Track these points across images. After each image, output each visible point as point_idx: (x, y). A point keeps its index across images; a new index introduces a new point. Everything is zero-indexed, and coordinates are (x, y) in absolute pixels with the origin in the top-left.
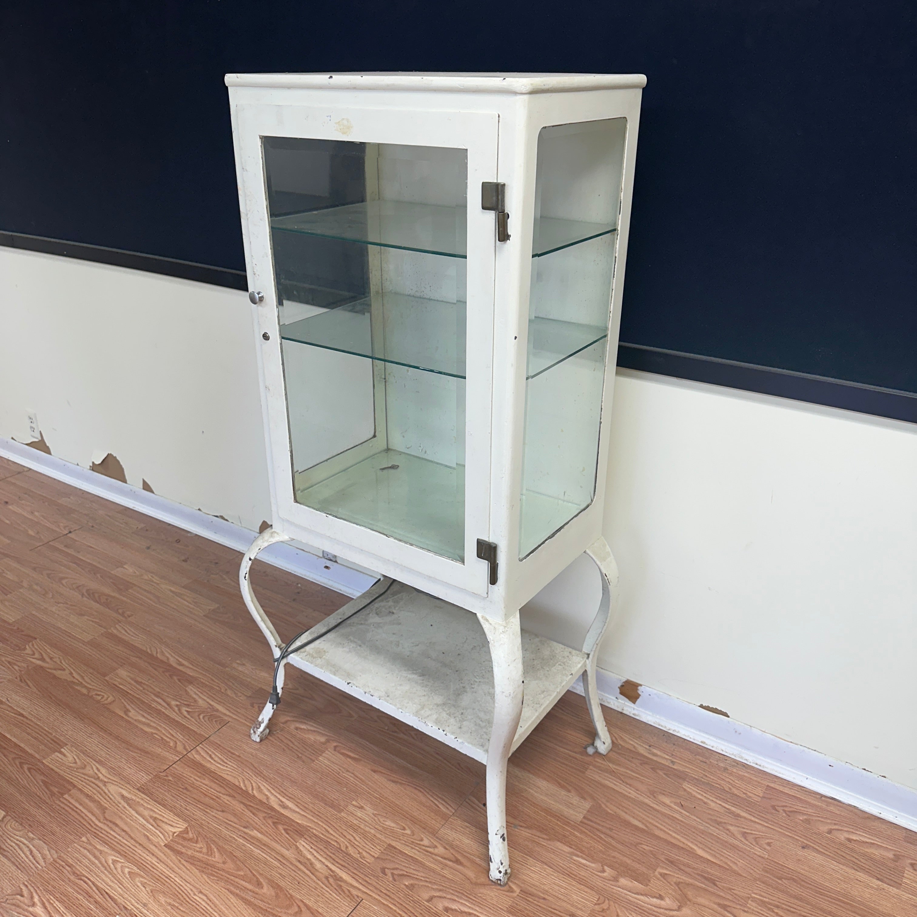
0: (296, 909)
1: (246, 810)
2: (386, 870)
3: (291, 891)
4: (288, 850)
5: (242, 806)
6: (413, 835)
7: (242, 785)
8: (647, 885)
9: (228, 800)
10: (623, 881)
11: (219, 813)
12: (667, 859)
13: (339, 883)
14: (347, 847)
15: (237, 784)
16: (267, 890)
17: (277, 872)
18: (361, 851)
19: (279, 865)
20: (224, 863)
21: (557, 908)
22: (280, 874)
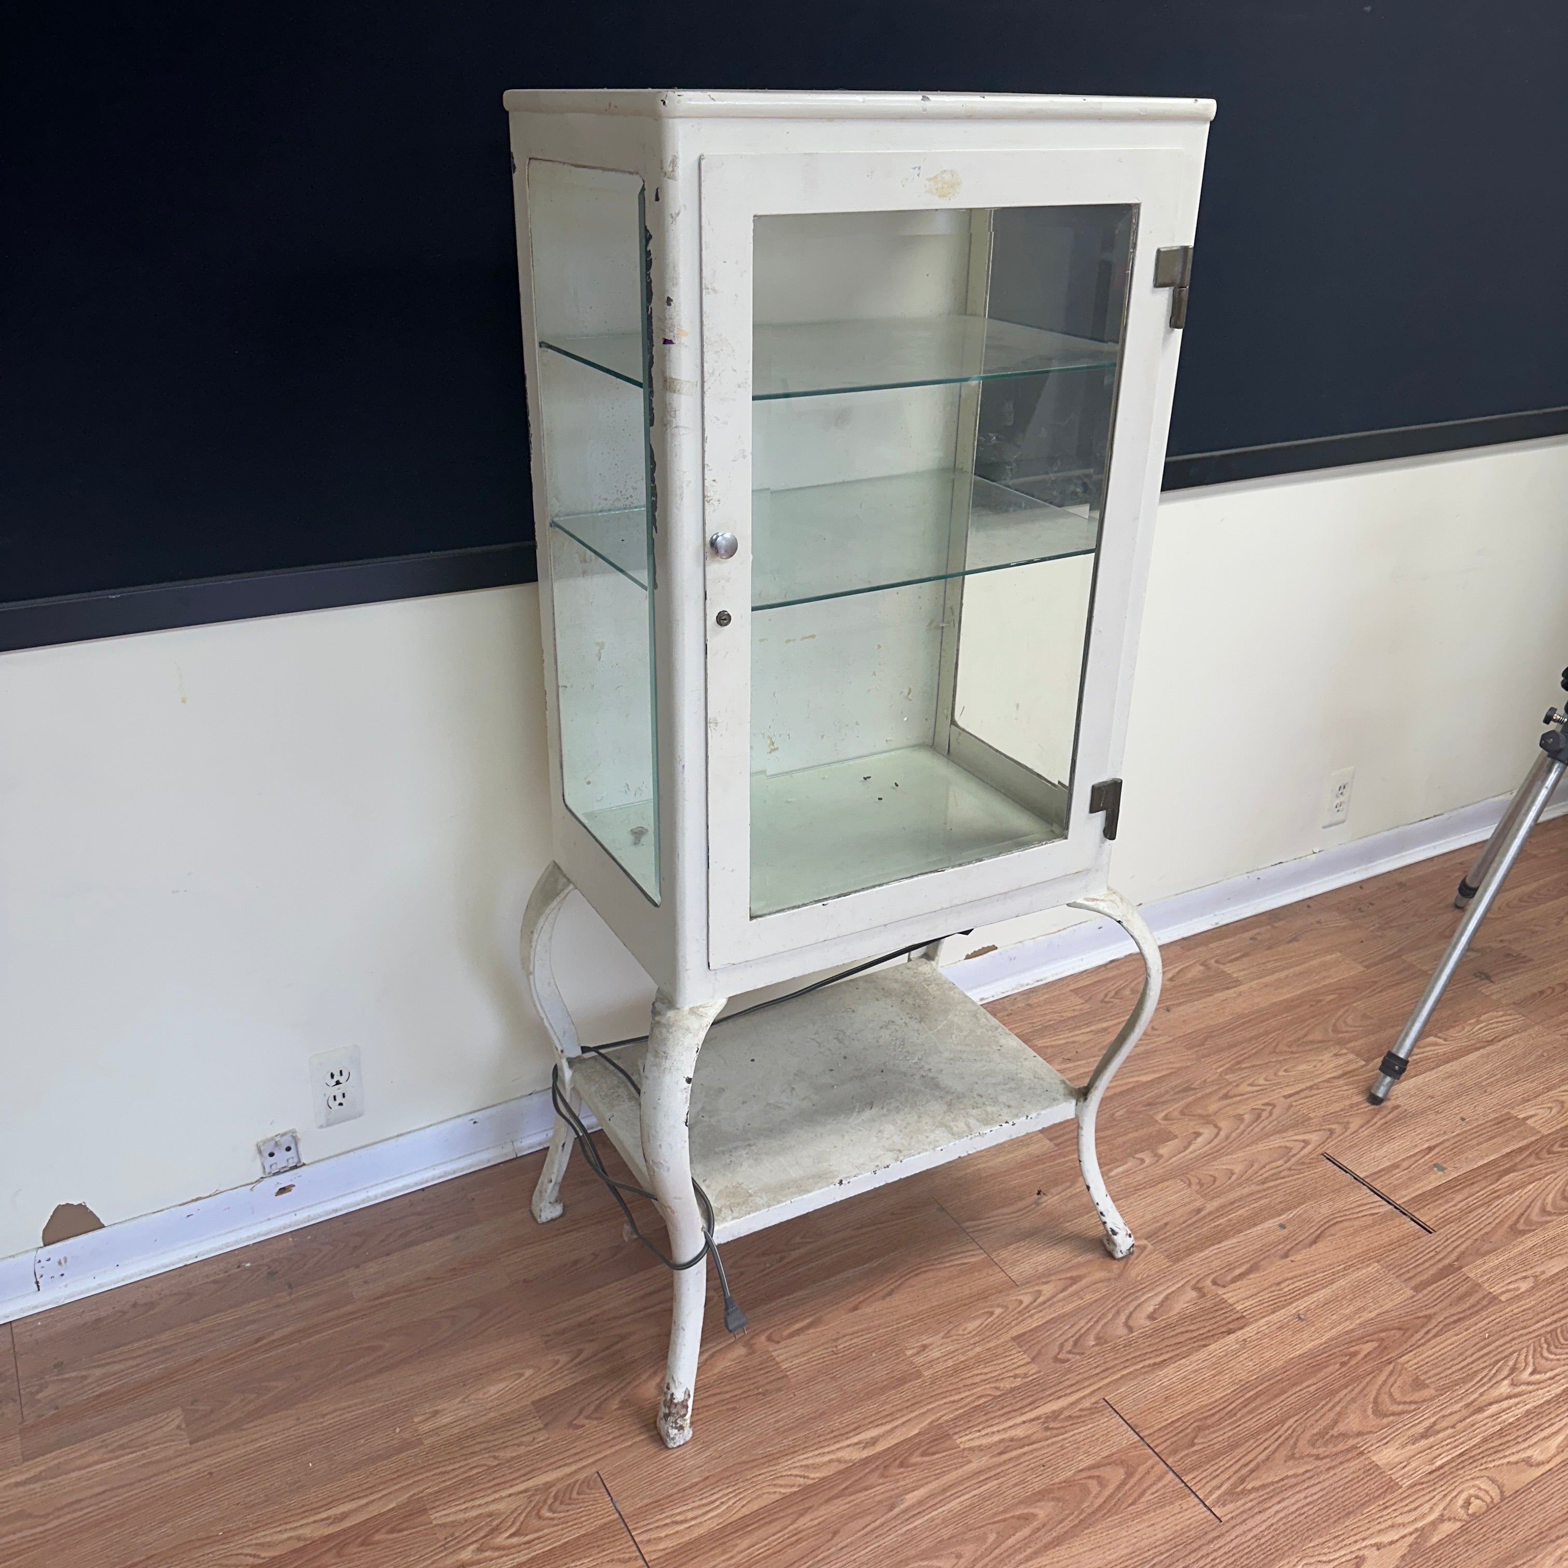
0: (1095, 1482)
1: (853, 1497)
2: (1059, 1357)
3: (1057, 1480)
4: (970, 1462)
5: (838, 1502)
6: (1006, 1307)
7: (783, 1490)
8: (1176, 1137)
9: (812, 1520)
10: (1164, 1150)
11: (836, 1539)
12: (1145, 1106)
13: (1062, 1416)
14: (997, 1388)
15: (777, 1497)
16: (1042, 1511)
17: (1009, 1488)
18: (1011, 1374)
19: (996, 1482)
20: (959, 1556)
21: (1181, 1221)
22: (1016, 1485)
